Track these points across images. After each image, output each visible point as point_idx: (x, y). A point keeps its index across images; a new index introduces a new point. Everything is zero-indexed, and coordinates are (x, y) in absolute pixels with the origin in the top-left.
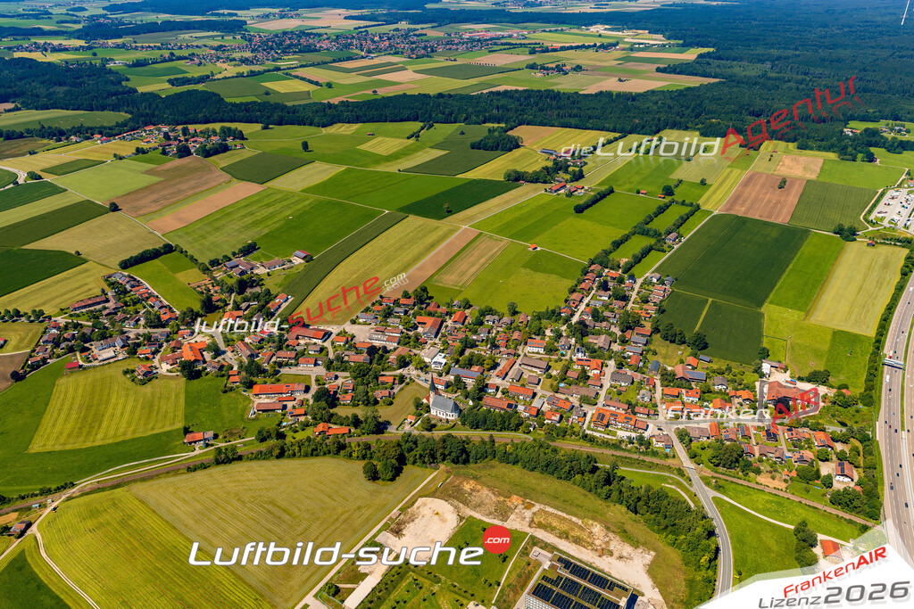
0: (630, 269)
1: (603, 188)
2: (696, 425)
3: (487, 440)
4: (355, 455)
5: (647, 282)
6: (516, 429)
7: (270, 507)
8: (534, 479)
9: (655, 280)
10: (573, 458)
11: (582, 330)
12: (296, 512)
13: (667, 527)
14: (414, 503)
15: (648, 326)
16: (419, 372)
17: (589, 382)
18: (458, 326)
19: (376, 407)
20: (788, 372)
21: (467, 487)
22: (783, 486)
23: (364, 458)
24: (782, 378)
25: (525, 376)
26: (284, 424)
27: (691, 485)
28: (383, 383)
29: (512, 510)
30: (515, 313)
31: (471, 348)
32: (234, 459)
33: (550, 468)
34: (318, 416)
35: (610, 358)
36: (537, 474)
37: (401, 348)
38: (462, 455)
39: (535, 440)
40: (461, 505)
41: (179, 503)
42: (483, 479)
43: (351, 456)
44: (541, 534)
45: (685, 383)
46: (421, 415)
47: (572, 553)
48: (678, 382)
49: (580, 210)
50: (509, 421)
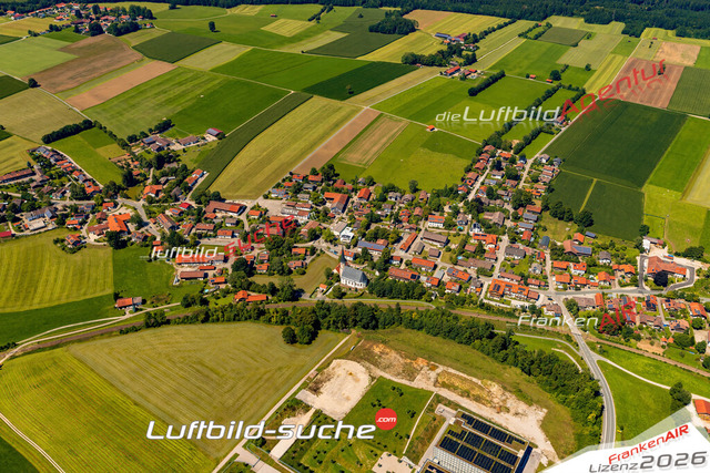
0: (521, 150)
1: (495, 72)
2: (582, 296)
3: (394, 307)
4: (274, 320)
5: (537, 163)
6: (419, 298)
7: (199, 367)
8: (437, 343)
9: (544, 161)
10: (473, 325)
11: (478, 207)
12: (222, 371)
13: (558, 387)
14: (329, 364)
15: (538, 204)
16: (329, 244)
17: (486, 255)
18: (363, 202)
19: (292, 276)
20: (666, 248)
21: (377, 350)
22: (661, 351)
23: (282, 323)
24: (661, 253)
25: (425, 249)
26: (207, 291)
27: (578, 350)
28: (295, 255)
29: (418, 371)
30: (415, 190)
31: (376, 222)
32: (163, 323)
33: (452, 333)
34: (238, 285)
35: (504, 233)
36: (439, 338)
37: (311, 221)
38: (371, 321)
39: (437, 308)
40: (372, 366)
41: (115, 363)
42: (391, 343)
43: (270, 321)
44: (445, 393)
45: (573, 257)
46: (332, 284)
47: (473, 410)
48: (567, 256)
49: (473, 93)
50: (413, 291)
